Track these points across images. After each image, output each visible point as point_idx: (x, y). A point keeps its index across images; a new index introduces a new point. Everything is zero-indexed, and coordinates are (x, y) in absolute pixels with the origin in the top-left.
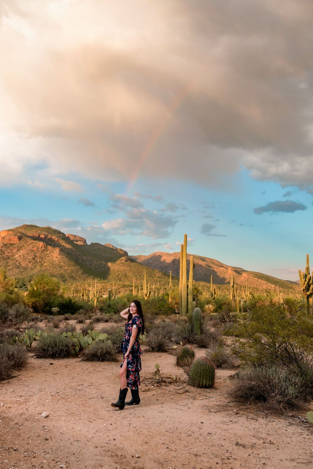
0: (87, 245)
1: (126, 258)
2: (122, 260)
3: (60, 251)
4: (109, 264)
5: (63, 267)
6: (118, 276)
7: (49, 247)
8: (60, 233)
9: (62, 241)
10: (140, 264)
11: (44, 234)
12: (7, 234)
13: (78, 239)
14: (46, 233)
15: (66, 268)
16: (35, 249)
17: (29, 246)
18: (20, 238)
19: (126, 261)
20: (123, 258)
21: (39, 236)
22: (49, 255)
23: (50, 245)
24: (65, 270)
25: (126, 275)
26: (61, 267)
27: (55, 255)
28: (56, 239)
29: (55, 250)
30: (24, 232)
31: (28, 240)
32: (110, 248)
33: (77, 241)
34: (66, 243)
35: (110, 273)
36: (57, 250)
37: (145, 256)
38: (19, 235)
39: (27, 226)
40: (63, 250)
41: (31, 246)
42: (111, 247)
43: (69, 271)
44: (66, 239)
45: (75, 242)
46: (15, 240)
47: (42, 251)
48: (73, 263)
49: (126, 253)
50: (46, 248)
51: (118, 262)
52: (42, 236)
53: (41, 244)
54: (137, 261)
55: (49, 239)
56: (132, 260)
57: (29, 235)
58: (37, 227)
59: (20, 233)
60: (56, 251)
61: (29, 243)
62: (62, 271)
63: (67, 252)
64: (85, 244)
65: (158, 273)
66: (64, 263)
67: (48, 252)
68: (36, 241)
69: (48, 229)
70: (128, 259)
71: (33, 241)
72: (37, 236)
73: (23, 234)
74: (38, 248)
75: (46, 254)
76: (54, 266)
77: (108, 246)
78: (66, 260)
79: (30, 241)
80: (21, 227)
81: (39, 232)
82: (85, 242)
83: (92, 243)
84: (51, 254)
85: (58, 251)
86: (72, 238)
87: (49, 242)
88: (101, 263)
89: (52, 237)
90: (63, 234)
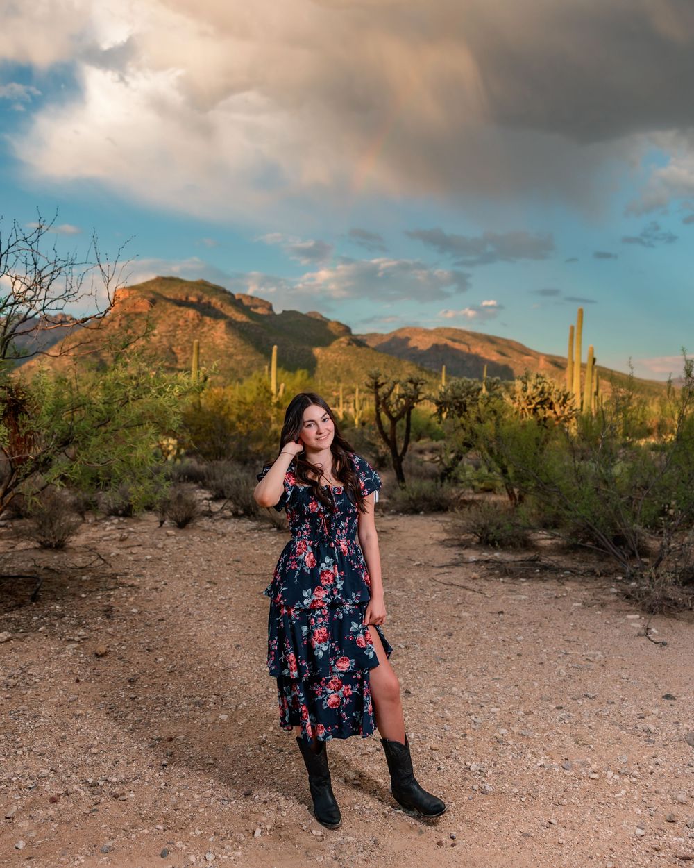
0: (274, 314)
1: (348, 338)
2: (341, 342)
3: (226, 326)
4: (317, 351)
5: (235, 357)
6: (334, 372)
7: (207, 319)
8: (224, 291)
9: (230, 307)
10: (374, 349)
11: (197, 295)
12: (127, 295)
13: (258, 303)
14: (200, 293)
15: (239, 358)
16: (181, 322)
17: (169, 317)
18: (153, 302)
19: (349, 344)
20: (342, 339)
21: (187, 298)
22: (208, 335)
23: (208, 315)
24: (239, 362)
25: (349, 371)
26: (230, 356)
27: (219, 334)
28: (219, 304)
29: (217, 324)
30: (158, 290)
31: (168, 305)
32: (318, 320)
33: (256, 307)
34: (238, 311)
35: (319, 366)
36: (221, 326)
37: (382, 335)
38: (151, 296)
39: (164, 279)
40: (232, 325)
41: (174, 318)
42: (318, 317)
43: (245, 364)
44: (237, 303)
45: (252, 309)
46: (144, 306)
47: (193, 326)
48: (251, 349)
49: (347, 330)
50: (200, 321)
51: (335, 345)
52: (193, 299)
53: (191, 313)
54: (367, 343)
55: (204, 304)
56: (359, 342)
57: (168, 296)
58: (182, 281)
59: (152, 292)
60: (219, 326)
61: (169, 311)
62: (232, 364)
63: (239, 328)
64: (271, 313)
65: (409, 367)
66: (235, 348)
67: (205, 329)
68: (182, 308)
69: (203, 285)
70: (353, 340)
71: (178, 308)
72: (184, 299)
73: (158, 294)
74: (186, 321)
75: (203, 333)
76: (218, 353)
77: (313, 316)
78: (238, 342)
79: (172, 308)
80: (153, 282)
81: (186, 290)
82: (270, 308)
83: (284, 311)
84: (211, 332)
85: (224, 326)
86: (246, 302)
87: (206, 310)
88: (303, 349)
89: (210, 300)
90: (230, 293)
